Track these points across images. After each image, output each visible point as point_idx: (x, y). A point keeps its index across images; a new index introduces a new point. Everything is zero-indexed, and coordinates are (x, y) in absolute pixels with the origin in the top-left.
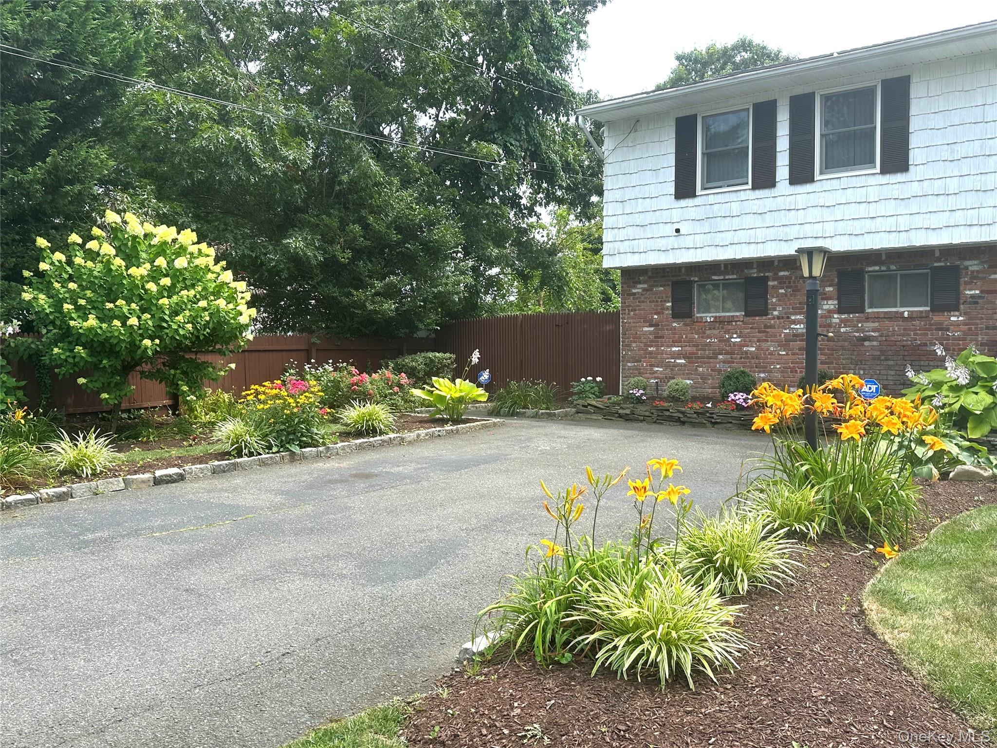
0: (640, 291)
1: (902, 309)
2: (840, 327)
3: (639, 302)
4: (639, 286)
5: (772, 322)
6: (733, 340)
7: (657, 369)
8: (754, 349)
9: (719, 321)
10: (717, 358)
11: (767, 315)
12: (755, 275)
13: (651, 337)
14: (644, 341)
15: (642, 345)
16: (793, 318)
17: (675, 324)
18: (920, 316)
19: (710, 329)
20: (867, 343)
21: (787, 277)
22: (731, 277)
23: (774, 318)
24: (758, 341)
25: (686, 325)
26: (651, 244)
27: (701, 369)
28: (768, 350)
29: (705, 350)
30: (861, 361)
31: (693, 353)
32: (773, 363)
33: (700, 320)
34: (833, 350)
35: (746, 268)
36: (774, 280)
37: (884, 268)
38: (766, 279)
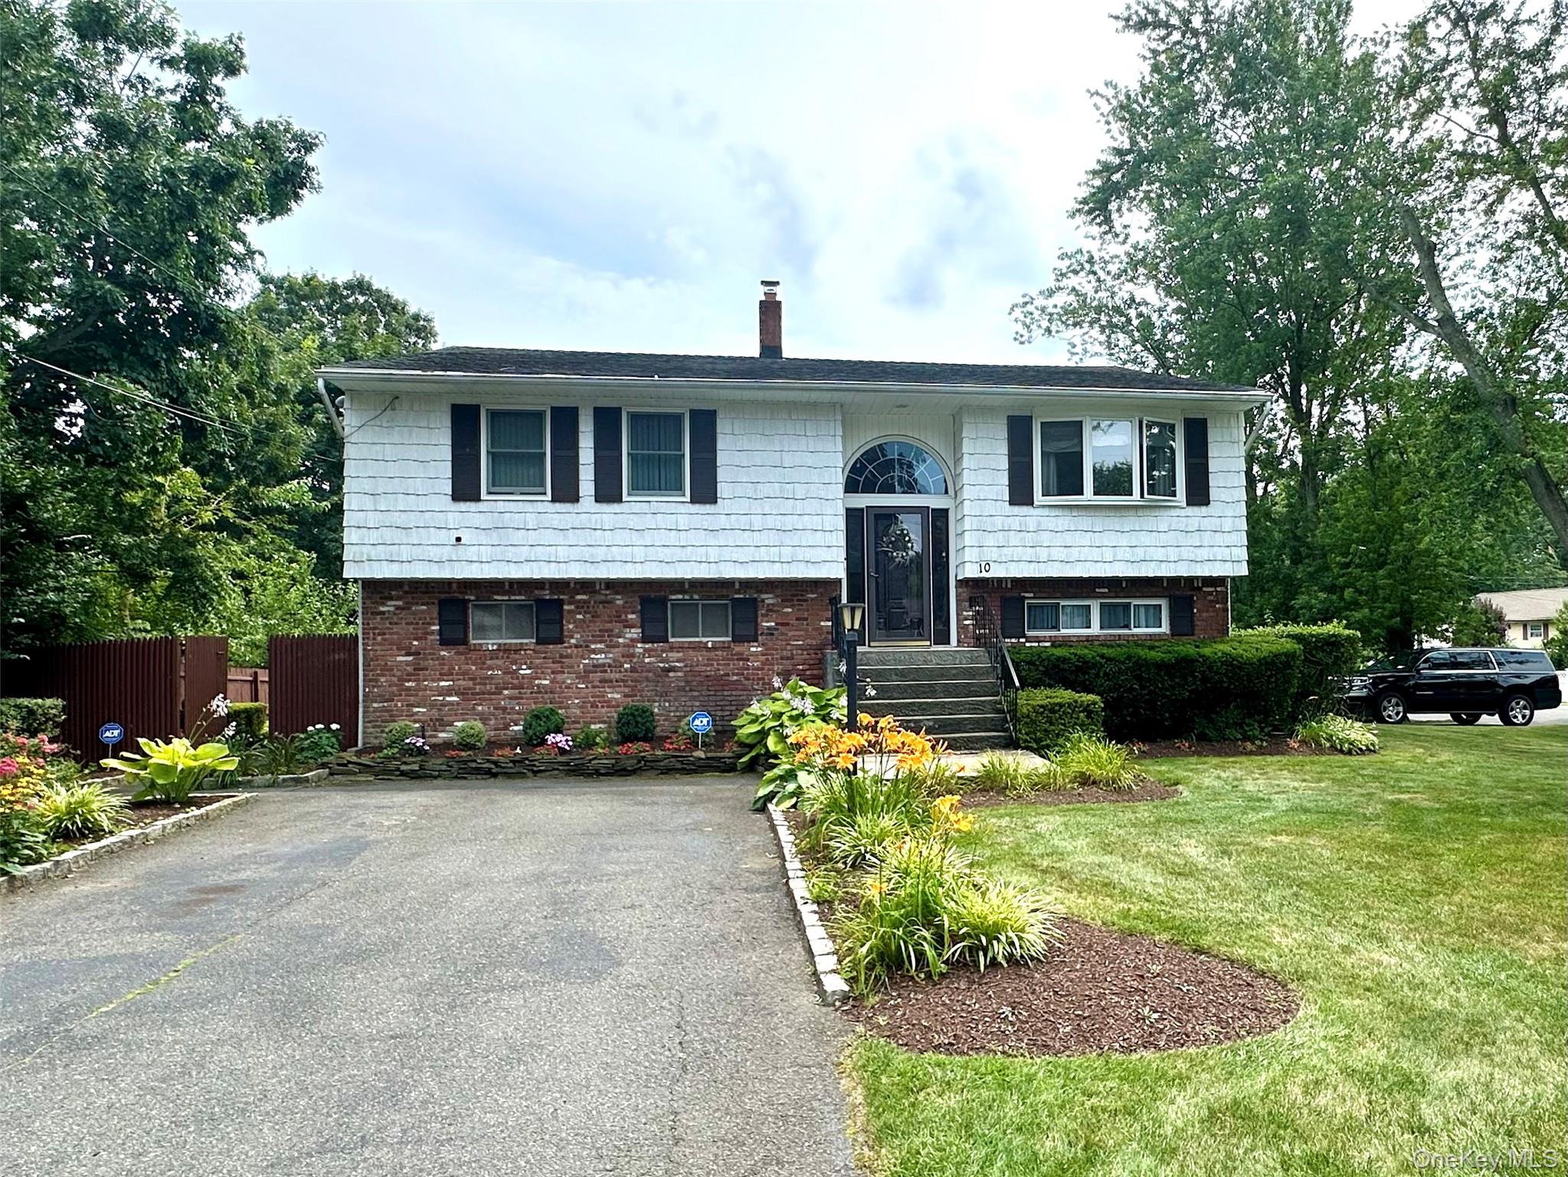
0: (392, 609)
1: (705, 640)
2: (644, 657)
3: (390, 623)
4: (389, 603)
5: (569, 651)
6: (521, 672)
7: (417, 709)
8: (547, 682)
9: (505, 650)
10: (501, 693)
11: (562, 642)
12: (548, 597)
13: (408, 668)
14: (399, 673)
15: (395, 679)
16: (593, 647)
17: (443, 653)
18: (723, 647)
19: (491, 659)
20: (671, 674)
21: (585, 601)
22: (518, 598)
23: (571, 647)
24: (553, 673)
25: (458, 653)
26: (417, 552)
27: (480, 708)
28: (564, 682)
29: (485, 684)
30: (666, 693)
31: (470, 689)
32: (570, 698)
33: (477, 649)
34: (636, 681)
35: (537, 588)
36: (570, 603)
37: (687, 597)
38: (561, 603)
